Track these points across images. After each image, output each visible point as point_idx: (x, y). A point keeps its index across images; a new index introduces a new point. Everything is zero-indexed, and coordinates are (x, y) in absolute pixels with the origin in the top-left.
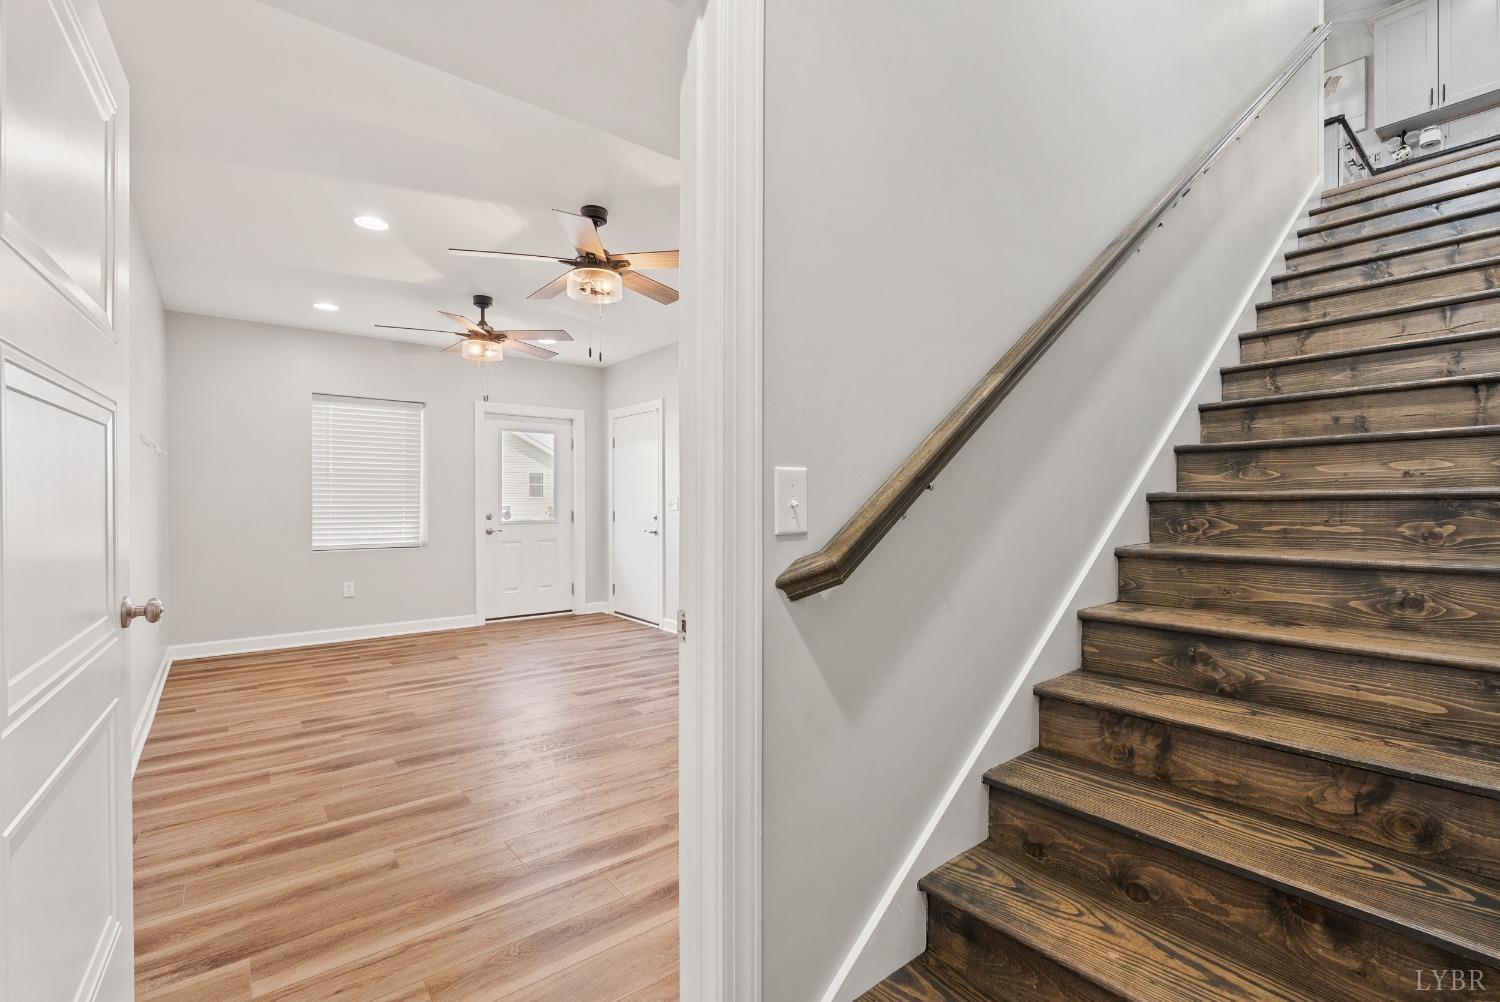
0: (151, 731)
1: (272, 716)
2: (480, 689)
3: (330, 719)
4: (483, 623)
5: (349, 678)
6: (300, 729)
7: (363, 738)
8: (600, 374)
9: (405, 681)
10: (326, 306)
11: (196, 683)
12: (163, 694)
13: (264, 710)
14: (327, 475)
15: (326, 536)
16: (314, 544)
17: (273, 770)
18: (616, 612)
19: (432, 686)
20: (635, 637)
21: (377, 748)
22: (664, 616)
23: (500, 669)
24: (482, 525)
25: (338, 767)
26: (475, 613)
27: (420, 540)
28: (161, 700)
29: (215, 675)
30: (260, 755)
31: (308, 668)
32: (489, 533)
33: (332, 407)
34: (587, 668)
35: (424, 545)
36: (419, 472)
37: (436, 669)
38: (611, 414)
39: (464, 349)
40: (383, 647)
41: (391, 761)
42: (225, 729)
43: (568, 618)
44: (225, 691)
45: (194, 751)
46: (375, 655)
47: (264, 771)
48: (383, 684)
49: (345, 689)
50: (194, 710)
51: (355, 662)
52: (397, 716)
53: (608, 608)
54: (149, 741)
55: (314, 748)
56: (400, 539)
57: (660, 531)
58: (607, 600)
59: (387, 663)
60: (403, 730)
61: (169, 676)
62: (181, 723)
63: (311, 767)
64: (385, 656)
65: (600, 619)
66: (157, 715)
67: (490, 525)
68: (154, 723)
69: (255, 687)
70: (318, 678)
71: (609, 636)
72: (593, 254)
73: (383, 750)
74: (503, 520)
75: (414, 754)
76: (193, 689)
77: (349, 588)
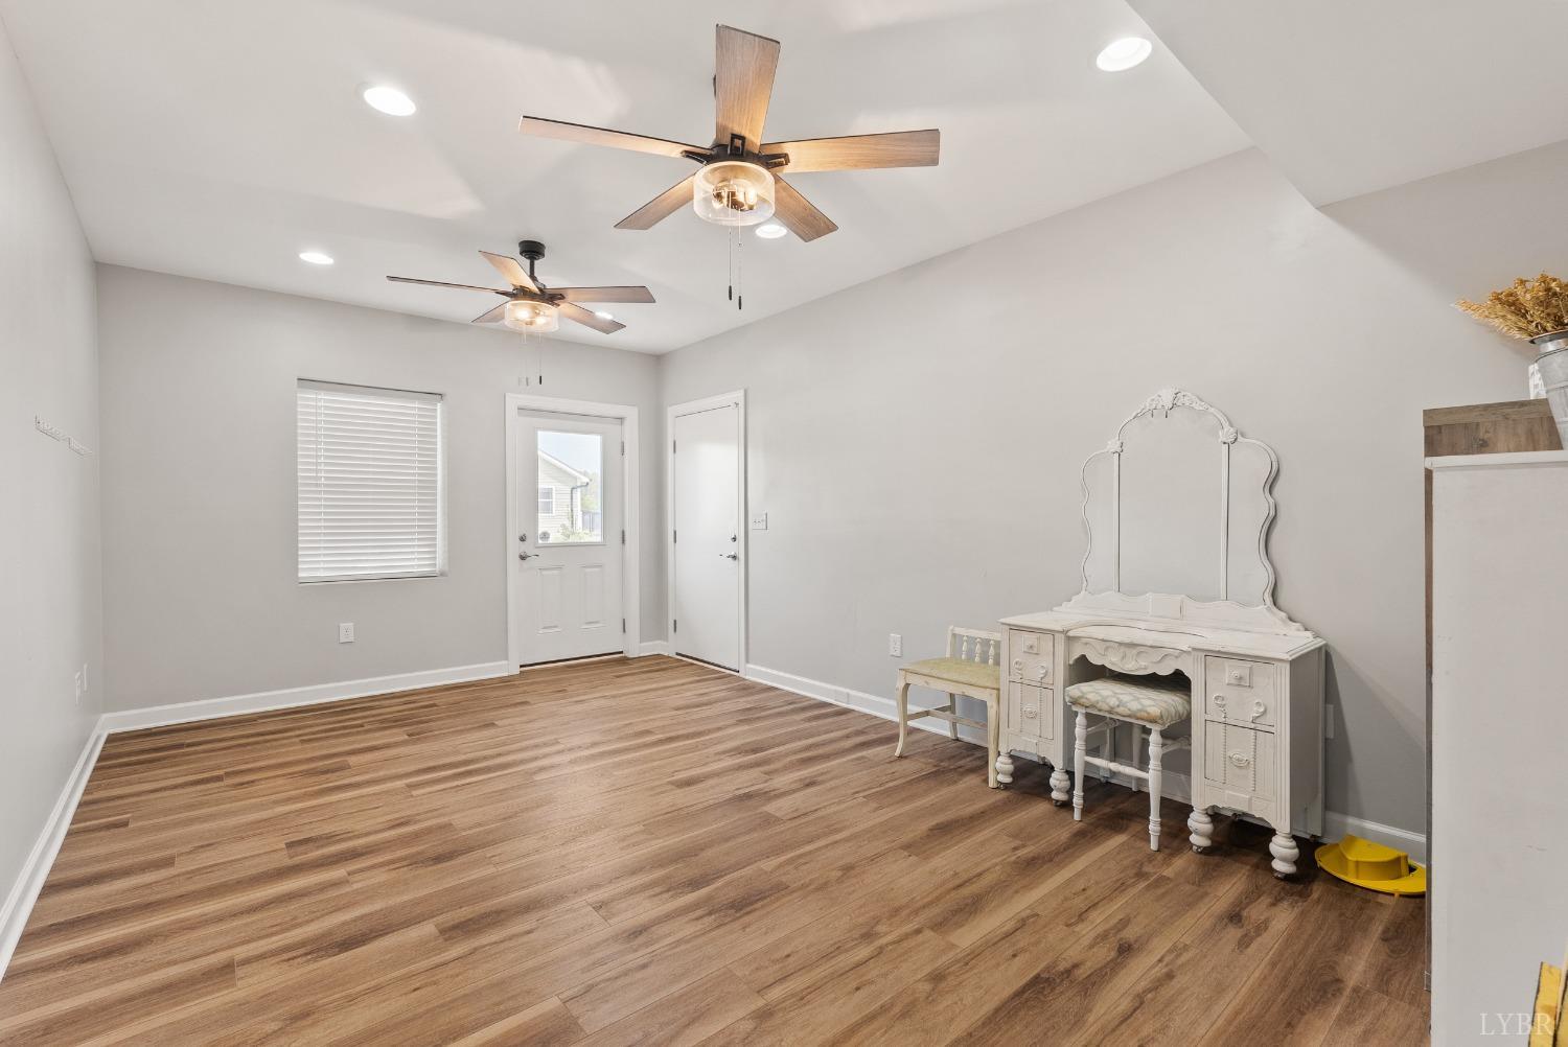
0: (55, 868)
1: (240, 834)
2: (538, 778)
3: (330, 838)
4: (517, 671)
5: (353, 760)
6: (284, 859)
7: (381, 876)
8: (657, 361)
9: (431, 764)
10: (316, 258)
11: (135, 772)
12: (87, 792)
13: (233, 821)
14: (317, 485)
15: (315, 565)
16: (301, 575)
17: (241, 952)
18: (678, 654)
19: (470, 773)
20: (715, 690)
21: (406, 898)
22: (747, 661)
23: (557, 742)
24: (514, 548)
25: (347, 944)
26: (507, 659)
27: (437, 569)
28: (80, 805)
29: (164, 758)
30: (219, 918)
31: (294, 744)
32: (523, 558)
33: (324, 398)
34: (671, 739)
35: (442, 574)
36: (435, 482)
37: (469, 744)
38: (671, 411)
39: (507, 315)
40: (394, 709)
41: (428, 929)
42: (169, 862)
43: (619, 661)
44: (175, 787)
45: (115, 910)
46: (382, 721)
47: (223, 956)
48: (401, 770)
49: (346, 781)
50: (125, 824)
51: (358, 733)
52: (429, 831)
53: (667, 648)
54: (49, 889)
55: (306, 900)
56: (412, 566)
57: (742, 557)
58: (666, 639)
59: (399, 735)
60: (438, 859)
61: (100, 759)
62: (102, 849)
63: (303, 944)
64: (397, 722)
65: (658, 664)
66: (70, 834)
67: (526, 548)
68: (62, 850)
69: (219, 779)
70: (312, 760)
71: (679, 691)
72: (743, 138)
73: (416, 903)
74: (540, 542)
75: (466, 912)
76: (130, 783)
77: (347, 631)
